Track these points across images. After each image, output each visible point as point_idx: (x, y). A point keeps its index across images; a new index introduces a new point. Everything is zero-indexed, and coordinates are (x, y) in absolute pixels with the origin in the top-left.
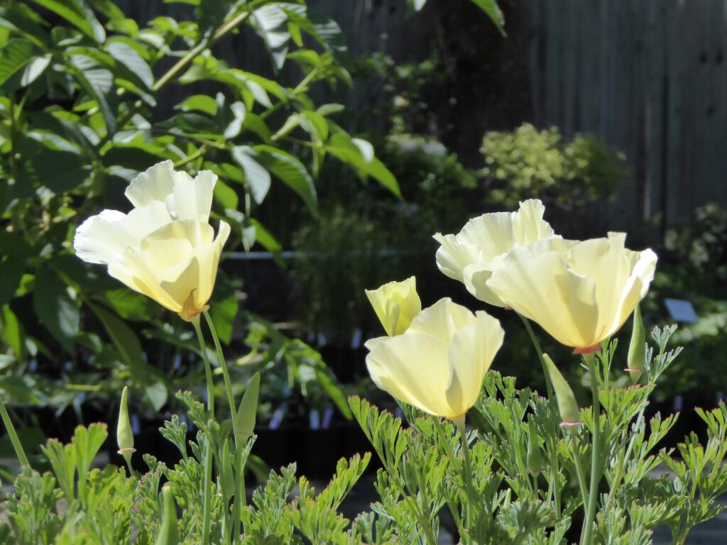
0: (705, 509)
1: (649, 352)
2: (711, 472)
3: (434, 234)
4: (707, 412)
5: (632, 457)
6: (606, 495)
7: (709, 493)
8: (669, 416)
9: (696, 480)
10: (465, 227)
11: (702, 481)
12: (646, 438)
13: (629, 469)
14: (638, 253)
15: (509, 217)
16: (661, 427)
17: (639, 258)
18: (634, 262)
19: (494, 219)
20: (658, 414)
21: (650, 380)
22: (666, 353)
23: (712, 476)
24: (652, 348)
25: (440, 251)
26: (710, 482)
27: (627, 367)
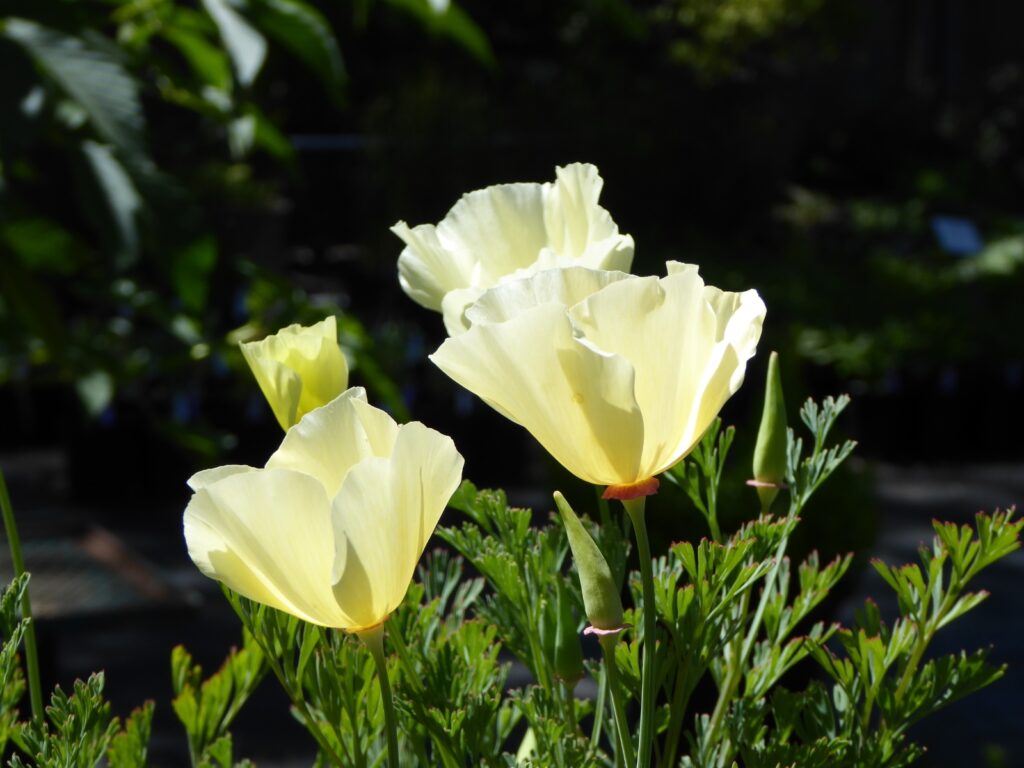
0: (887, 748)
1: (793, 446)
2: (901, 676)
3: (393, 225)
4: (894, 569)
5: (762, 635)
6: (705, 717)
7: (895, 719)
8: (834, 559)
9: (873, 692)
10: (455, 209)
11: (882, 695)
12: (790, 602)
13: (755, 659)
14: (737, 294)
15: (539, 194)
16: (819, 582)
17: (739, 305)
18: (728, 312)
19: (510, 196)
20: (815, 557)
21: (795, 501)
22: (825, 451)
23: (904, 682)
24: (800, 441)
25: (405, 254)
26: (898, 696)
27: (752, 477)
